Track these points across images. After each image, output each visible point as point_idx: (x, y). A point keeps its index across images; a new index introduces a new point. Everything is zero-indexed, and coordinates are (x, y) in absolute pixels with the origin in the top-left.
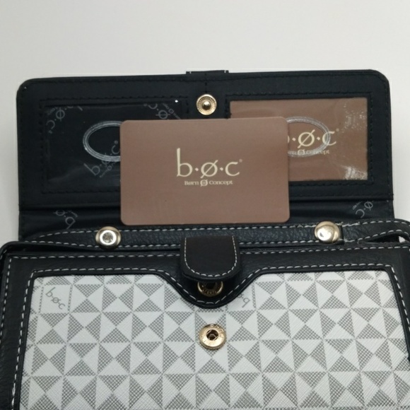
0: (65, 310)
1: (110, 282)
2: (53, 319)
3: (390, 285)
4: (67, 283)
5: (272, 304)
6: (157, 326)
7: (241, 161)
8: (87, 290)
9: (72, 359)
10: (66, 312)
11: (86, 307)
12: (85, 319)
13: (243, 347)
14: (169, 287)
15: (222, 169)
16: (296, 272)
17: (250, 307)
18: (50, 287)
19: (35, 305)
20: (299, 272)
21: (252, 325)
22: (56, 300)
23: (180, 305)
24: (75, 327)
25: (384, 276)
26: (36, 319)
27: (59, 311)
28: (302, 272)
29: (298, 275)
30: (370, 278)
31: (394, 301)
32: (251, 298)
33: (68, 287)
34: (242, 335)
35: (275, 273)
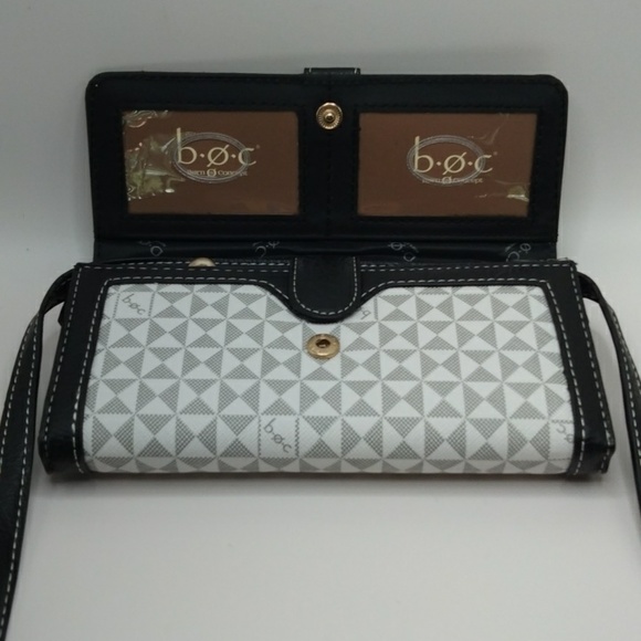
0: (145, 315)
1: (201, 291)
2: (129, 324)
3: (544, 301)
4: (149, 290)
5: (397, 316)
6: (257, 334)
7: (258, 147)
8: (173, 298)
9: (150, 362)
10: (147, 317)
11: (171, 313)
12: (169, 324)
13: (360, 356)
14: (273, 298)
15: (234, 156)
16: (429, 286)
17: (370, 318)
18: (128, 294)
19: (108, 309)
20: (433, 286)
21: (372, 335)
22: (134, 306)
23: (285, 315)
24: (156, 332)
25: (538, 291)
26: (109, 325)
27: (138, 316)
28: (437, 286)
29: (430, 289)
30: (519, 292)
31: (549, 316)
32: (372, 310)
33: (149, 294)
34: (360, 344)
35: (404, 286)
